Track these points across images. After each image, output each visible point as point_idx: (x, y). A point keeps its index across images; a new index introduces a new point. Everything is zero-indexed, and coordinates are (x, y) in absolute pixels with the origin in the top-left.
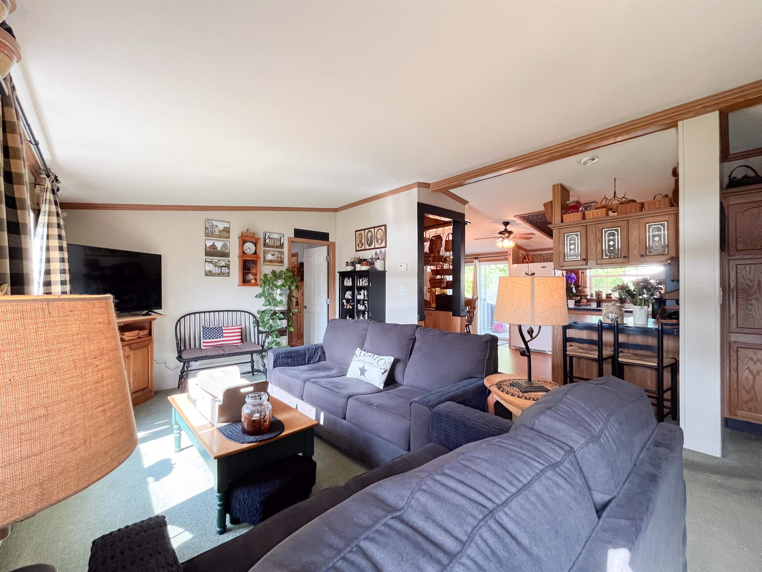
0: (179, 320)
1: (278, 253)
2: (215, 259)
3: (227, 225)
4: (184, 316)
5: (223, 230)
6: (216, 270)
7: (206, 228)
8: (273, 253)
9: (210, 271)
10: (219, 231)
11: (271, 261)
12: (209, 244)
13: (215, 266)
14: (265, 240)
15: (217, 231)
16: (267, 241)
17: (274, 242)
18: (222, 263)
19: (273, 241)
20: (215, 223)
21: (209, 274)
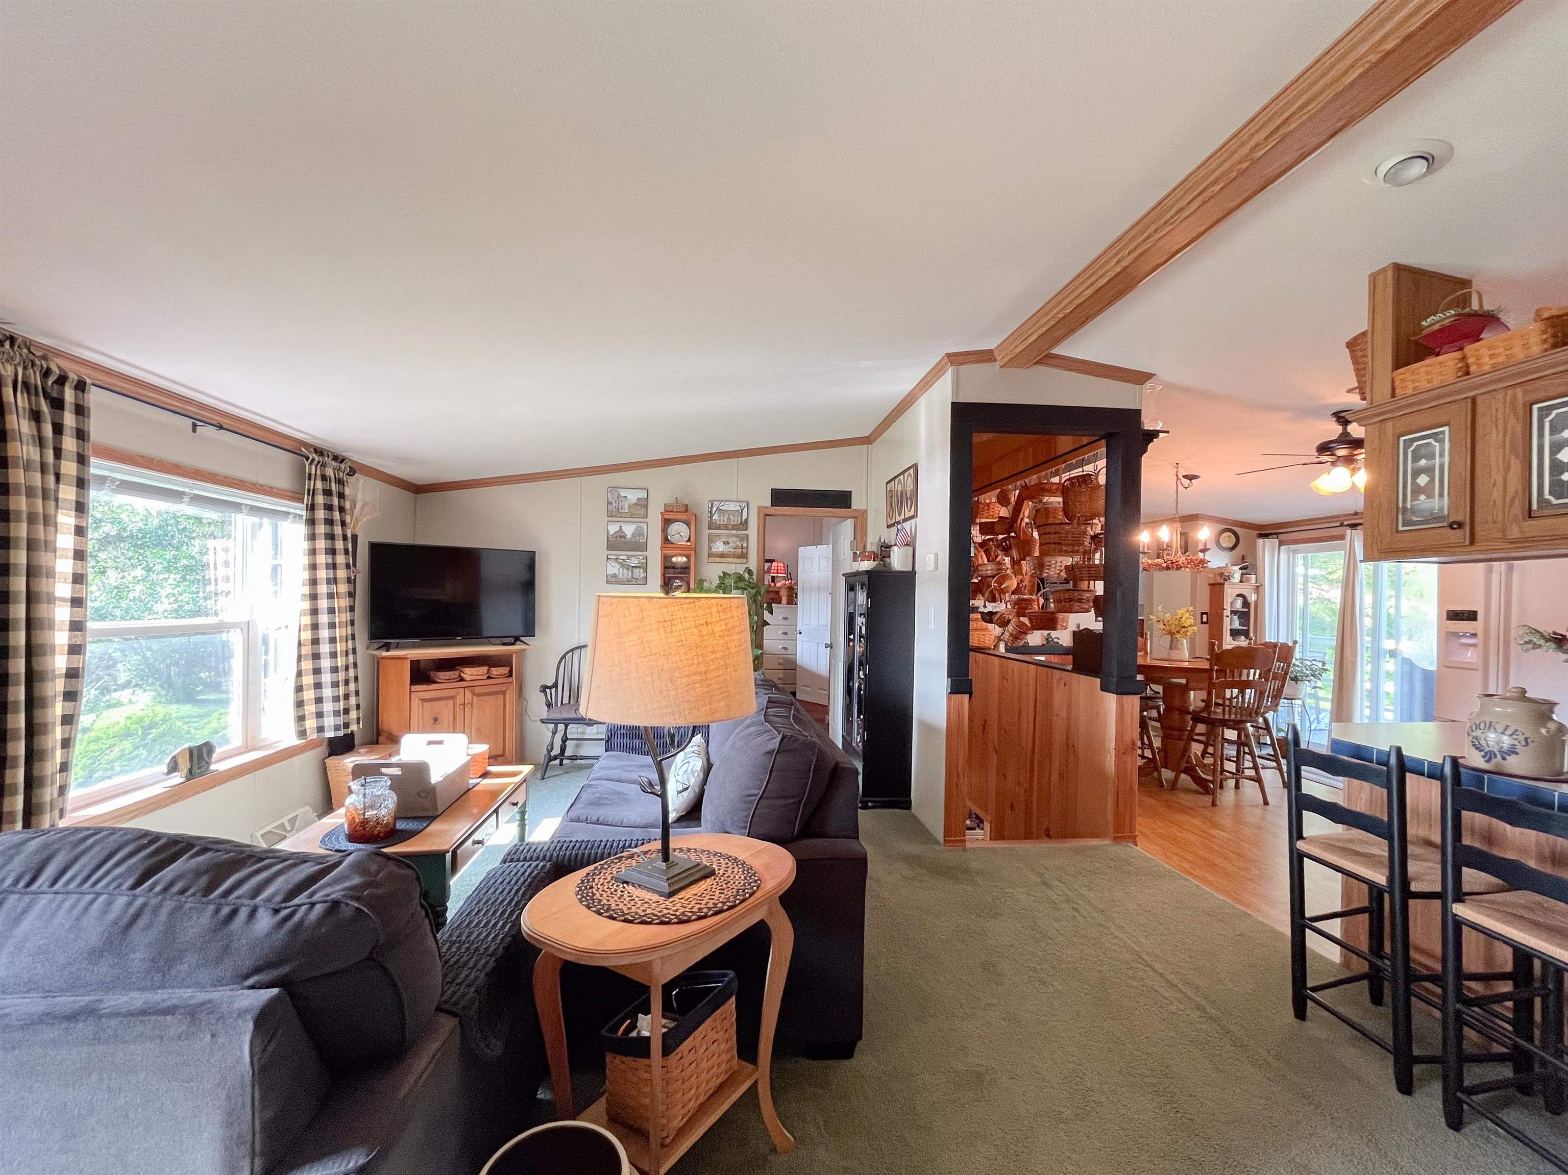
0: (564, 657)
1: (735, 539)
2: (623, 555)
3: (643, 494)
4: (572, 650)
5: (635, 504)
6: (624, 574)
7: (609, 503)
8: (725, 540)
9: (614, 576)
10: (629, 507)
11: (722, 556)
12: (613, 529)
13: (623, 566)
14: (711, 517)
15: (626, 506)
16: (715, 517)
17: (729, 518)
18: (634, 562)
19: (726, 516)
20: (623, 493)
21: (612, 580)
